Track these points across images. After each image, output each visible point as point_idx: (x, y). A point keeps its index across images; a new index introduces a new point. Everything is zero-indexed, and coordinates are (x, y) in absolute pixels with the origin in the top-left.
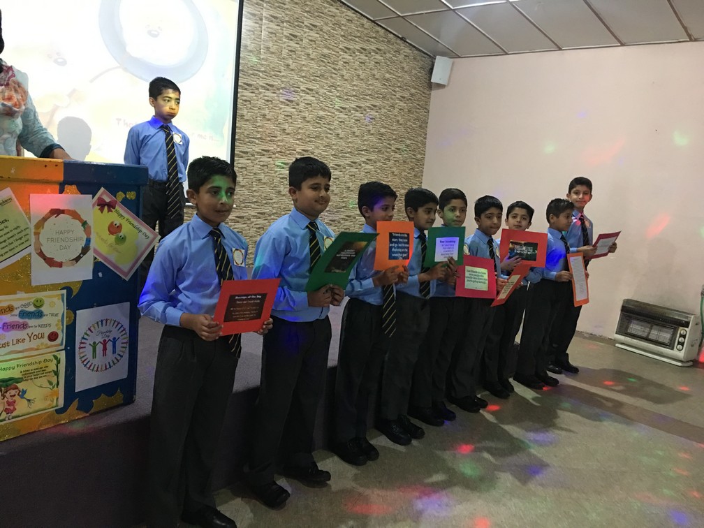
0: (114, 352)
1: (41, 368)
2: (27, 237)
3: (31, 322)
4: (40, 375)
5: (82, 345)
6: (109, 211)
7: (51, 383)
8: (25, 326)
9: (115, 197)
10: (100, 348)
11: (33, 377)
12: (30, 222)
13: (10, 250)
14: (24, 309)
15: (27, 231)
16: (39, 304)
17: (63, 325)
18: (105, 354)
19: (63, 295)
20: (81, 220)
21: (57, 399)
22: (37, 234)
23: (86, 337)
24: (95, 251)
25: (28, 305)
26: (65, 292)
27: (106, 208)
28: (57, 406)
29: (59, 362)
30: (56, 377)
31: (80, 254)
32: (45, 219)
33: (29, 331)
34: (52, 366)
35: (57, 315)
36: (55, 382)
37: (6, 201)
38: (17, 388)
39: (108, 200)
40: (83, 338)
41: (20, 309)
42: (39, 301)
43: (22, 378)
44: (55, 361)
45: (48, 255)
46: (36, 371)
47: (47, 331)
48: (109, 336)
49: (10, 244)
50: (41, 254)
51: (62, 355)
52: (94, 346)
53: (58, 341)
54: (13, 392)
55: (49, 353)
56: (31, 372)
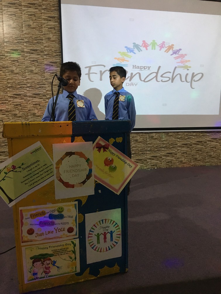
0: (112, 240)
1: (64, 249)
2: (52, 170)
3: (57, 221)
4: (64, 253)
5: (90, 235)
6: (104, 151)
7: (71, 258)
8: (53, 224)
9: (108, 142)
10: (102, 237)
11: (59, 254)
12: (53, 161)
13: (41, 179)
14: (51, 213)
15: (51, 167)
16: (61, 210)
17: (76, 223)
18: (105, 241)
19: (75, 205)
20: (85, 158)
21: (76, 267)
22: (57, 168)
23: (92, 230)
24: (95, 177)
25: (54, 211)
26: (77, 202)
27: (102, 149)
28: (76, 271)
29: (75, 245)
30: (74, 254)
31: (86, 179)
32: (62, 159)
33: (56, 226)
34: (71, 248)
35: (72, 217)
36: (73, 258)
37: (38, 149)
38: (50, 260)
39: (103, 144)
40: (90, 231)
41: (49, 213)
42: (61, 209)
43: (53, 254)
44: (72, 245)
45: (65, 181)
46: (61, 250)
47: (67, 227)
48: (108, 230)
49: (41, 175)
50: (61, 180)
51: (77, 242)
52: (98, 236)
53: (74, 233)
54: (48, 262)
55: (68, 240)
56: (58, 251)
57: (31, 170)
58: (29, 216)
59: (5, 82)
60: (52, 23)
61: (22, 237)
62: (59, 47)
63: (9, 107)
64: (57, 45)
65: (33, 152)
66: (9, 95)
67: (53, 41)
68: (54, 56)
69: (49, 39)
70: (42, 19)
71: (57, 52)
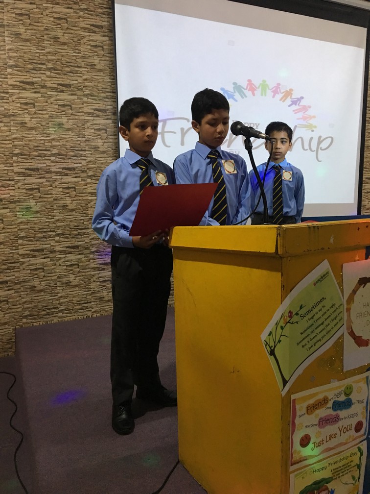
1: (347, 464)
2: (341, 315)
3: (343, 413)
4: (347, 472)
7: (354, 478)
8: (336, 419)
11: (340, 475)
12: (343, 296)
13: (327, 333)
14: (336, 399)
15: (341, 308)
16: (348, 391)
17: (367, 412)
21: (358, 493)
22: (348, 310)
25: (340, 394)
26: (369, 373)
29: (362, 454)
30: (358, 470)
33: (340, 423)
34: (357, 460)
35: (362, 402)
36: (357, 478)
37: (324, 276)
38: (327, 489)
41: (334, 399)
42: (349, 388)
43: (332, 478)
44: (359, 454)
45: (357, 334)
46: (343, 468)
47: (354, 422)
49: (327, 326)
50: (352, 334)
51: (365, 446)
53: (362, 431)
55: (355, 445)
56: (339, 469)
57: (312, 318)
58: (304, 411)
59: (9, 144)
60: (98, 38)
61: (292, 455)
62: (110, 82)
63: (16, 194)
64: (107, 79)
65: (317, 282)
66: (16, 169)
67: (100, 71)
68: (101, 98)
69: (92, 66)
70: (79, 29)
71: (108, 92)
